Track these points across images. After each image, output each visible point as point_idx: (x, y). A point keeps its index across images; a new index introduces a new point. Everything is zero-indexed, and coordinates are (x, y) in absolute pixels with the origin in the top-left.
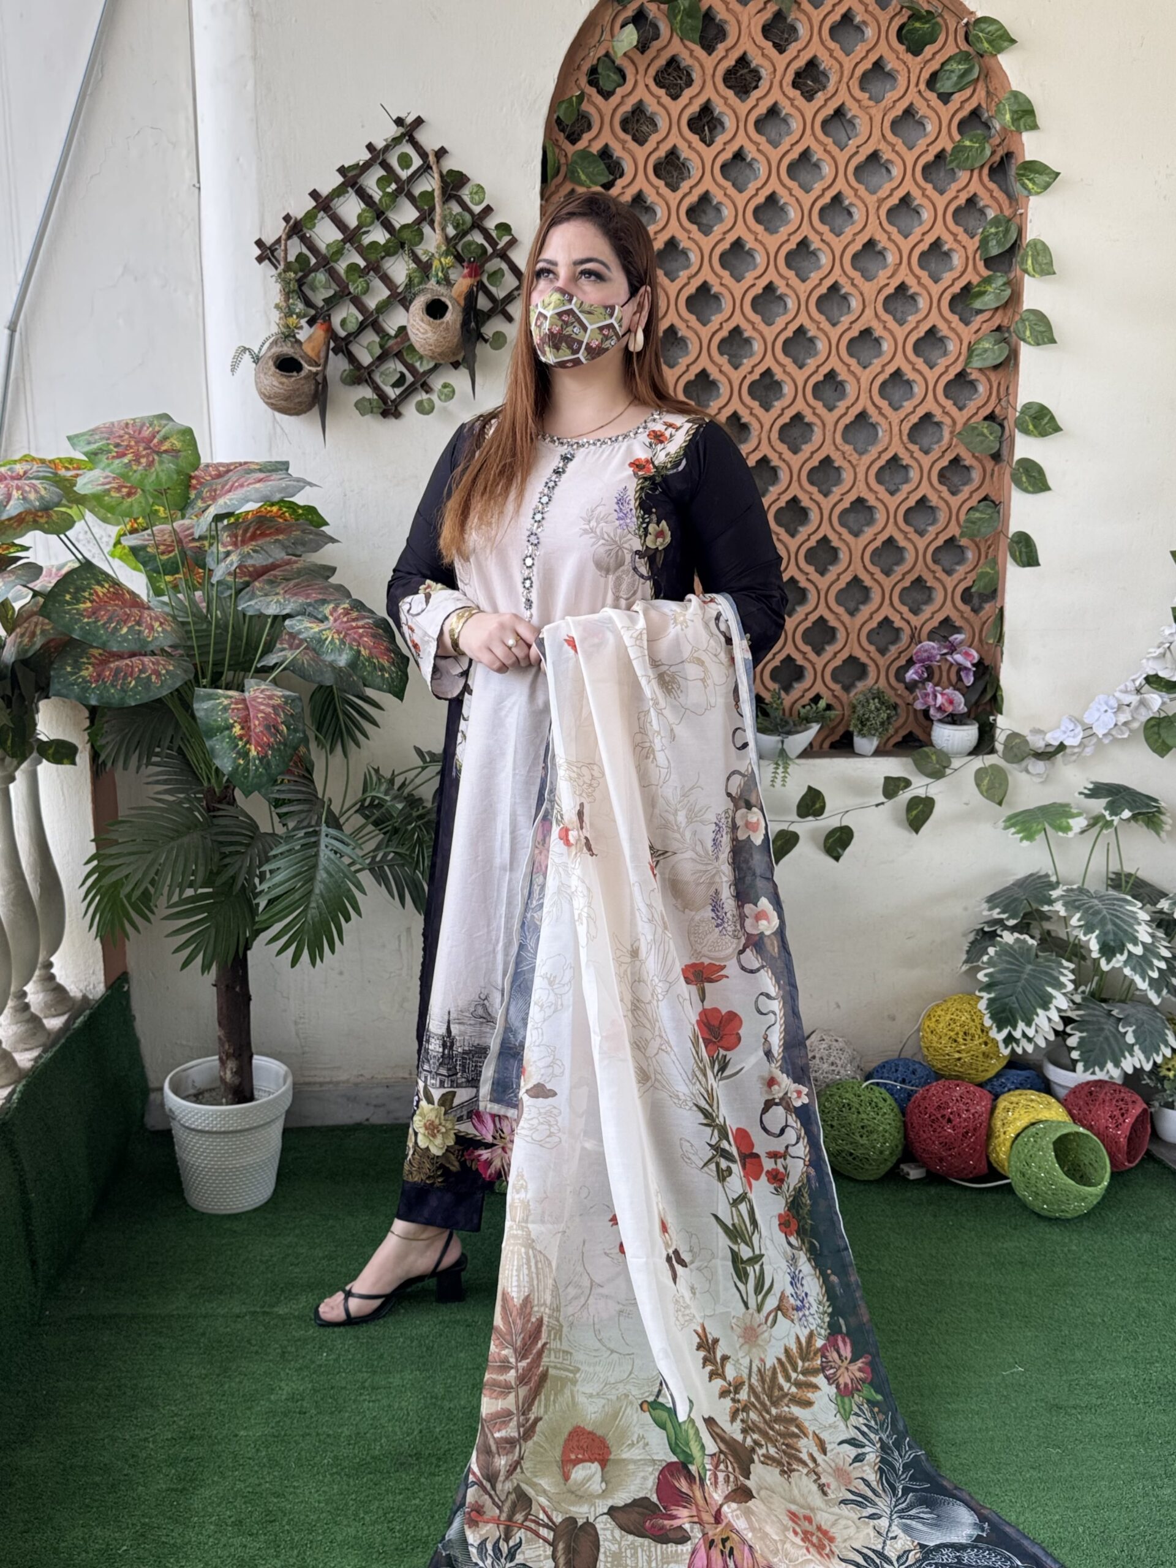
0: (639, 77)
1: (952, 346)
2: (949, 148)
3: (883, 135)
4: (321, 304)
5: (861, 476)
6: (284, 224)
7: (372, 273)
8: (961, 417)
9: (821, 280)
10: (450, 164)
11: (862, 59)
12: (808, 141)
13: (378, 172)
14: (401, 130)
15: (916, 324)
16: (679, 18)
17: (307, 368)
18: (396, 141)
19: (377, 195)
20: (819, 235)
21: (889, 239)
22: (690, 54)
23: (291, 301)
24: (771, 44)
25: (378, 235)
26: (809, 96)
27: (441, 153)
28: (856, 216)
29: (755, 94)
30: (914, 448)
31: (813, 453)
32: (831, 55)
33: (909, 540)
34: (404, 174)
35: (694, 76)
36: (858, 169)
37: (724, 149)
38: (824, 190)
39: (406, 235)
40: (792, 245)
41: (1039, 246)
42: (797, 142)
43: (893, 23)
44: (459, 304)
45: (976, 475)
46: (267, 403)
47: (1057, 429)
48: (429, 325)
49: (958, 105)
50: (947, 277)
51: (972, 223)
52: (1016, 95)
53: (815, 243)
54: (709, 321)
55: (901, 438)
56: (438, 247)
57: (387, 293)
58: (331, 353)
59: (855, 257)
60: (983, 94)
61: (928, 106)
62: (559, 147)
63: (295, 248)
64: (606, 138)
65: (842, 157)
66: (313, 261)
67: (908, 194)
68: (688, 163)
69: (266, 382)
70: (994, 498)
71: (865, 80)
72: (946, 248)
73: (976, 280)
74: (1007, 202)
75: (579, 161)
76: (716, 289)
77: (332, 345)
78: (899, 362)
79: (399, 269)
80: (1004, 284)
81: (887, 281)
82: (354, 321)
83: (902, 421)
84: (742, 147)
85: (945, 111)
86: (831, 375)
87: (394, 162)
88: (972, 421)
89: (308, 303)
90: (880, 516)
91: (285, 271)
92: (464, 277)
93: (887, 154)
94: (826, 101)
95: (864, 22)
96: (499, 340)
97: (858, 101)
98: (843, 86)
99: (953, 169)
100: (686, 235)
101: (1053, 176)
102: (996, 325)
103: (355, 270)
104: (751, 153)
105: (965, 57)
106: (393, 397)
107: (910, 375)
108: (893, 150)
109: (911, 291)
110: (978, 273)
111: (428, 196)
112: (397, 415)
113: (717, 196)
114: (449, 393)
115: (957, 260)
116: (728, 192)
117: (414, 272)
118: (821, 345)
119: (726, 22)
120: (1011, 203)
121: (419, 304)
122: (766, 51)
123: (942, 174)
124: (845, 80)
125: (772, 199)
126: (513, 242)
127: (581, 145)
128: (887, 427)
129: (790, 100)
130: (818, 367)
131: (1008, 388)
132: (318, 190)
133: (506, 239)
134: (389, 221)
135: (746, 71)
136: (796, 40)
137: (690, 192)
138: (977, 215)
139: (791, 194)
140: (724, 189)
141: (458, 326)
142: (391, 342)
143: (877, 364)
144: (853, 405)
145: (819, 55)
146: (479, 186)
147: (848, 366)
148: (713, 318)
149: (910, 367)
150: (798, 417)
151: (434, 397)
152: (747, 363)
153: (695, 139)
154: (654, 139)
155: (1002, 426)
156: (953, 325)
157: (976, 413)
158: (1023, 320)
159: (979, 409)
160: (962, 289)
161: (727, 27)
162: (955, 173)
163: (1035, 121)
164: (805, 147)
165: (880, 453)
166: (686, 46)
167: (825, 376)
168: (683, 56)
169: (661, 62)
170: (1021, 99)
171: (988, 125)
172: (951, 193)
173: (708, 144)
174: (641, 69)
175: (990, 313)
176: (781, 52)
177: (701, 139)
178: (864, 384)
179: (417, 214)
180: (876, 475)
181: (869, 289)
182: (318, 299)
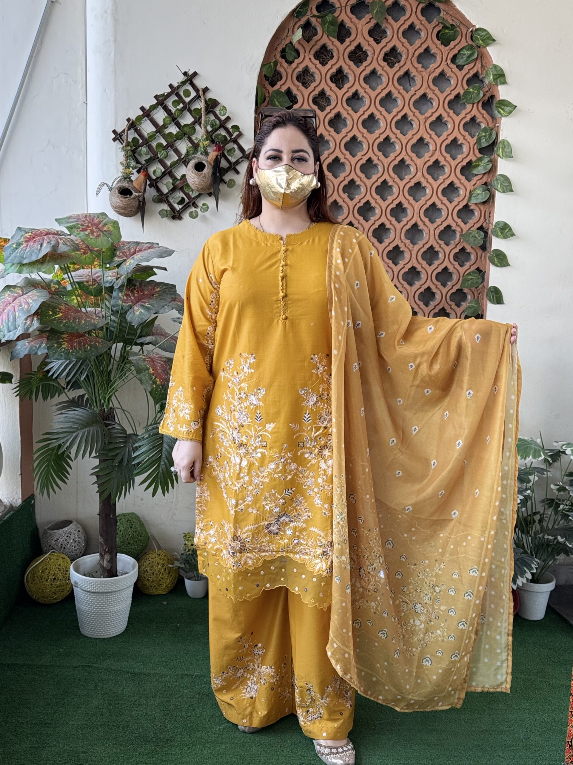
0: (306, 54)
1: (462, 192)
2: (462, 92)
3: (428, 85)
4: (144, 162)
5: (414, 256)
6: (127, 123)
7: (170, 148)
8: (465, 228)
9: (396, 157)
10: (210, 95)
11: (418, 48)
12: (390, 88)
13: (174, 98)
14: (186, 78)
15: (443, 180)
16: (327, 25)
17: (135, 194)
18: (183, 83)
19: (173, 110)
20: (395, 135)
21: (430, 137)
22: (333, 44)
23: (128, 161)
24: (372, 39)
25: (173, 130)
26: (391, 65)
27: (206, 90)
28: (414, 126)
29: (365, 64)
30: (442, 242)
31: (389, 243)
32: (403, 45)
33: (438, 289)
34: (187, 100)
35: (334, 54)
36: (415, 102)
37: (348, 91)
38: (398, 113)
39: (186, 130)
40: (381, 139)
41: (506, 143)
42: (385, 88)
43: (435, 30)
44: (210, 164)
45: (473, 257)
46: (115, 211)
47: (513, 235)
48: (196, 174)
49: (467, 71)
50: (460, 157)
51: (473, 131)
52: (495, 66)
53: (393, 139)
54: (339, 176)
55: (435, 237)
56: (202, 137)
57: (177, 158)
58: (148, 187)
59: (413, 146)
60: (480, 66)
61: (452, 71)
62: (265, 88)
63: (132, 135)
64: (289, 84)
65: (407, 96)
66: (141, 141)
67: (441, 115)
68: (330, 98)
69: (114, 200)
70: (482, 269)
71: (420, 58)
72: (459, 142)
73: (474, 159)
74: (491, 120)
75: (275, 95)
76: (342, 160)
77: (148, 183)
78: (434, 199)
79: (183, 146)
80: (488, 162)
81: (429, 159)
82: (160, 171)
83: (435, 229)
84: (357, 90)
85: (460, 74)
86: (400, 205)
87: (182, 94)
88: (471, 229)
89: (138, 162)
90: (423, 276)
91: (126, 146)
92: (214, 151)
93: (430, 95)
94: (400, 68)
95: (420, 29)
96: (231, 184)
97: (416, 68)
98: (409, 61)
99: (464, 103)
100: (328, 133)
101: (513, 107)
102: (484, 182)
103: (160, 146)
104: (362, 93)
105: (471, 47)
106: (178, 209)
107: (439, 205)
108: (433, 93)
109: (441, 164)
111: (198, 111)
112: (180, 218)
113: (344, 114)
114: (206, 208)
115: (465, 149)
116: (349, 112)
117: (190, 148)
118: (395, 190)
119: (350, 28)
120: (493, 121)
121: (192, 163)
122: (370, 43)
123: (459, 106)
124: (410, 57)
125: (372, 116)
126: (240, 135)
127: (276, 87)
128: (428, 232)
129: (382, 68)
130: (393, 200)
131: (490, 213)
132: (144, 106)
133: (236, 133)
134: (179, 123)
135: (361, 53)
136: (385, 38)
137: (330, 112)
138: (477, 126)
139: (381, 114)
140: (347, 111)
141: (210, 175)
142: (178, 182)
143: (423, 200)
144: (410, 220)
145: (397, 45)
146: (224, 107)
147: (408, 200)
148: (341, 175)
149: (440, 202)
150: (382, 225)
151: (198, 210)
152: (357, 198)
153: (333, 85)
154: (313, 85)
155: (486, 233)
156: (462, 181)
157: (473, 226)
158: (497, 180)
159: (475, 224)
160: (467, 163)
161: (352, 30)
162: (465, 105)
163: (505, 80)
164: (389, 91)
165: (424, 245)
166: (330, 40)
167: (397, 205)
168: (328, 44)
169: (318, 47)
170: (498, 69)
171: (482, 81)
172: (462, 115)
173: (340, 88)
174: (307, 50)
175: (481, 176)
176: (378, 43)
177: (336, 86)
178: (417, 210)
179: (193, 120)
180: (422, 255)
181: (420, 162)
182: (143, 160)
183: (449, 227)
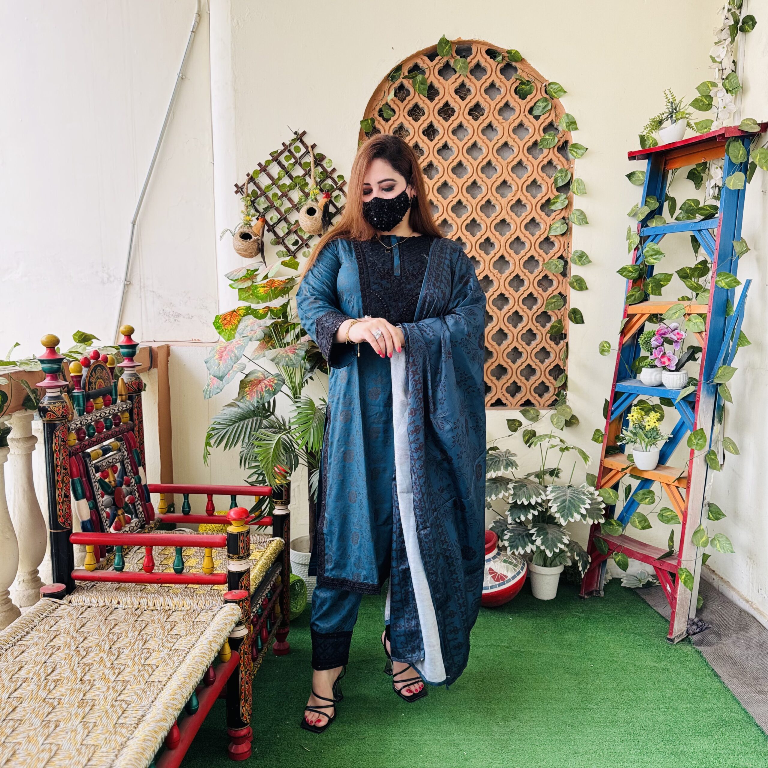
0: (401, 112)
1: (542, 226)
2: (539, 140)
3: (509, 134)
4: (262, 211)
5: (502, 284)
6: (247, 177)
7: (284, 197)
8: (547, 257)
9: (482, 198)
10: (317, 151)
11: (499, 102)
12: (475, 138)
13: (286, 153)
14: (295, 136)
15: (526, 215)
16: (418, 85)
17: (254, 238)
18: (294, 141)
19: (286, 164)
20: (482, 180)
21: (513, 180)
22: (424, 102)
23: (248, 210)
24: (458, 97)
26: (476, 119)
27: (314, 146)
28: (498, 170)
29: (452, 118)
30: (526, 271)
32: (485, 101)
33: (525, 312)
34: (298, 155)
35: (425, 111)
36: (498, 151)
37: (438, 143)
38: (483, 159)
39: (297, 181)
40: (469, 183)
41: (580, 181)
42: (471, 138)
43: (513, 86)
44: (321, 209)
45: (555, 283)
46: (238, 253)
47: (590, 262)
48: (308, 218)
49: (543, 121)
50: (539, 196)
51: (551, 171)
52: (568, 115)
53: (479, 182)
55: (520, 267)
56: (313, 186)
57: (291, 206)
59: (498, 188)
60: (554, 115)
61: (529, 121)
63: (251, 187)
65: (491, 145)
66: (259, 193)
67: (521, 160)
68: (423, 149)
69: (237, 244)
70: (563, 293)
71: (501, 111)
72: (539, 183)
74: (566, 162)
76: (435, 203)
77: (266, 228)
78: (518, 233)
79: (296, 195)
80: (565, 198)
81: (512, 198)
82: (276, 218)
83: (520, 259)
84: (446, 142)
85: (537, 123)
86: (488, 239)
87: (293, 150)
88: (552, 259)
89: (257, 210)
90: (511, 301)
91: (246, 197)
92: (323, 198)
93: (511, 143)
94: (483, 120)
95: (500, 86)
97: (498, 120)
98: (491, 114)
99: (542, 148)
101: (585, 150)
102: (562, 217)
103: (276, 196)
104: (450, 144)
105: (545, 100)
106: (293, 250)
107: (523, 239)
108: (514, 141)
109: (523, 202)
110: (553, 194)
111: (308, 164)
112: (295, 258)
113: (435, 163)
115: (544, 188)
116: (440, 161)
117: (302, 196)
118: (483, 226)
119: (438, 88)
121: (304, 209)
122: (456, 100)
123: (537, 151)
124: (492, 111)
125: (460, 164)
126: (344, 183)
128: (514, 262)
129: (467, 121)
130: (482, 236)
131: (568, 244)
132: (261, 162)
133: (342, 181)
134: (292, 175)
135: (448, 109)
136: (470, 95)
137: (424, 161)
138: (554, 169)
139: (468, 161)
140: (438, 160)
141: (321, 219)
142: (292, 227)
143: (508, 234)
144: (498, 252)
145: (480, 101)
146: (329, 160)
147: (495, 235)
149: (523, 235)
153: (425, 138)
155: (566, 263)
156: (542, 217)
157: (554, 255)
158: (573, 214)
159: (555, 253)
160: (546, 201)
161: (439, 90)
162: (543, 150)
163: (576, 126)
164: (474, 141)
165: (511, 273)
166: (421, 99)
167: (485, 240)
168: (419, 103)
169: (410, 106)
170: (570, 117)
171: (556, 129)
172: (540, 159)
173: (431, 140)
174: (402, 110)
175: (559, 212)
176: (463, 100)
177: (428, 138)
178: (503, 243)
179: (303, 172)
180: (509, 283)
181: (504, 201)
182: (261, 208)
183: (532, 257)
